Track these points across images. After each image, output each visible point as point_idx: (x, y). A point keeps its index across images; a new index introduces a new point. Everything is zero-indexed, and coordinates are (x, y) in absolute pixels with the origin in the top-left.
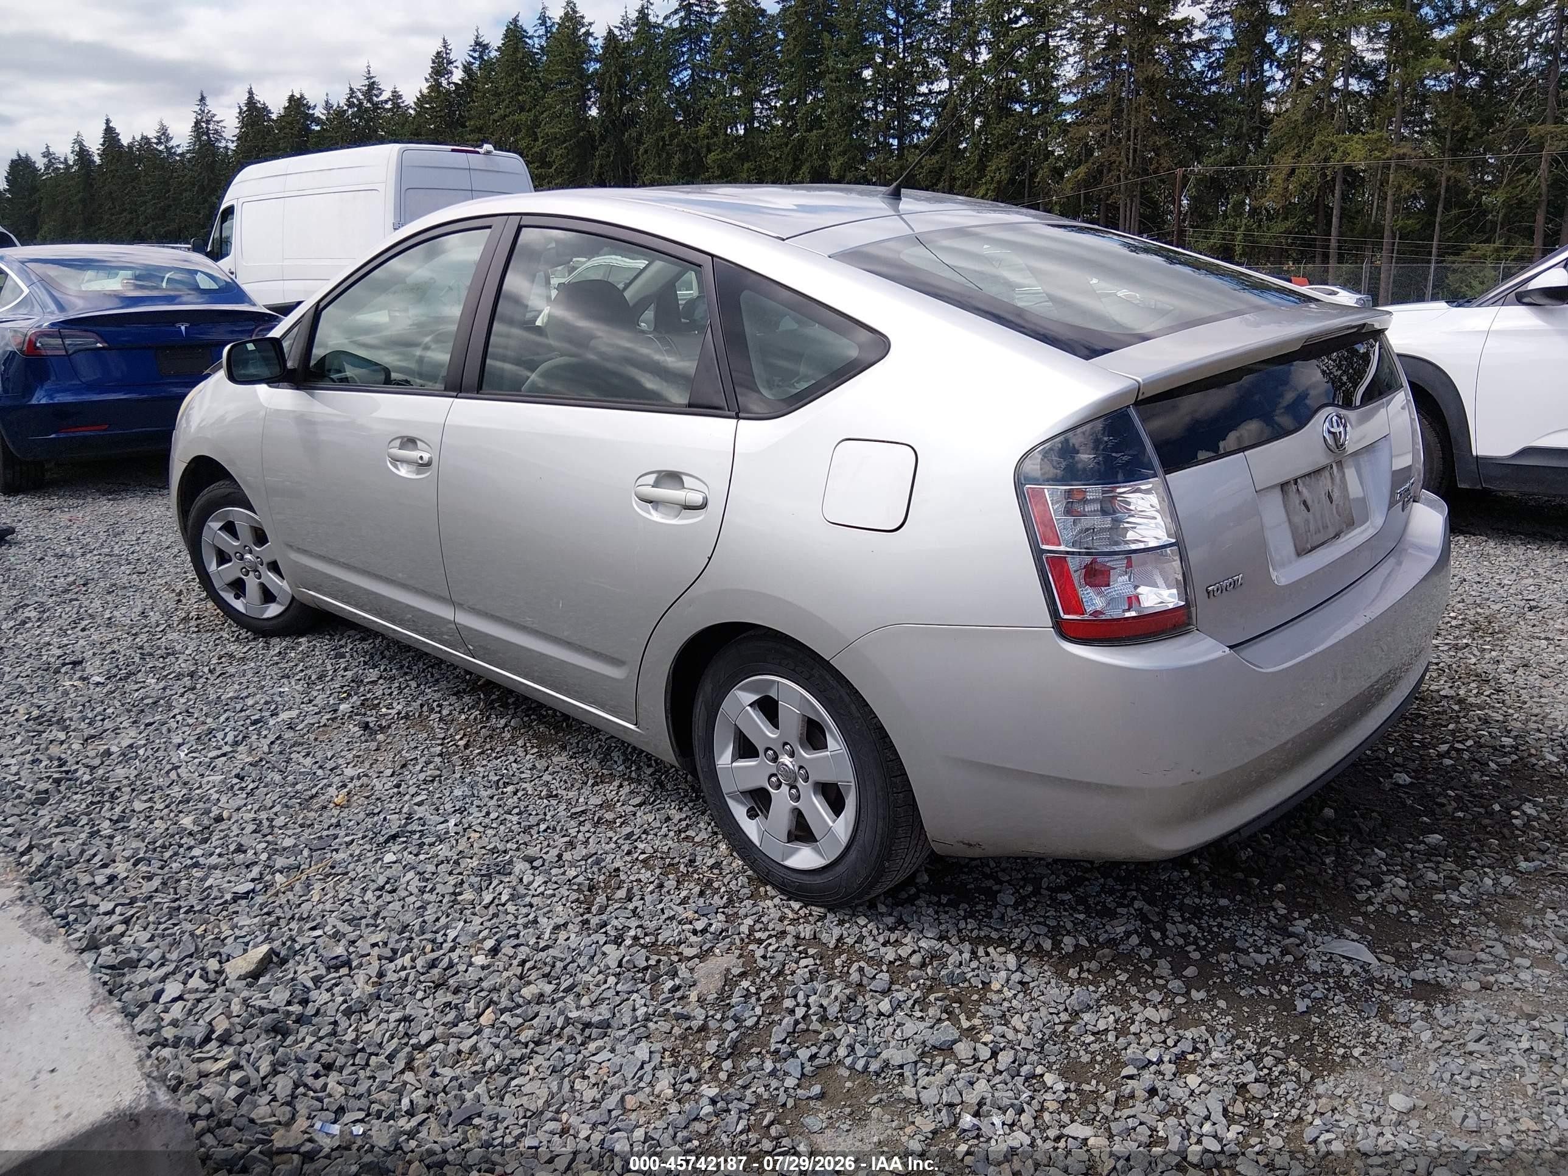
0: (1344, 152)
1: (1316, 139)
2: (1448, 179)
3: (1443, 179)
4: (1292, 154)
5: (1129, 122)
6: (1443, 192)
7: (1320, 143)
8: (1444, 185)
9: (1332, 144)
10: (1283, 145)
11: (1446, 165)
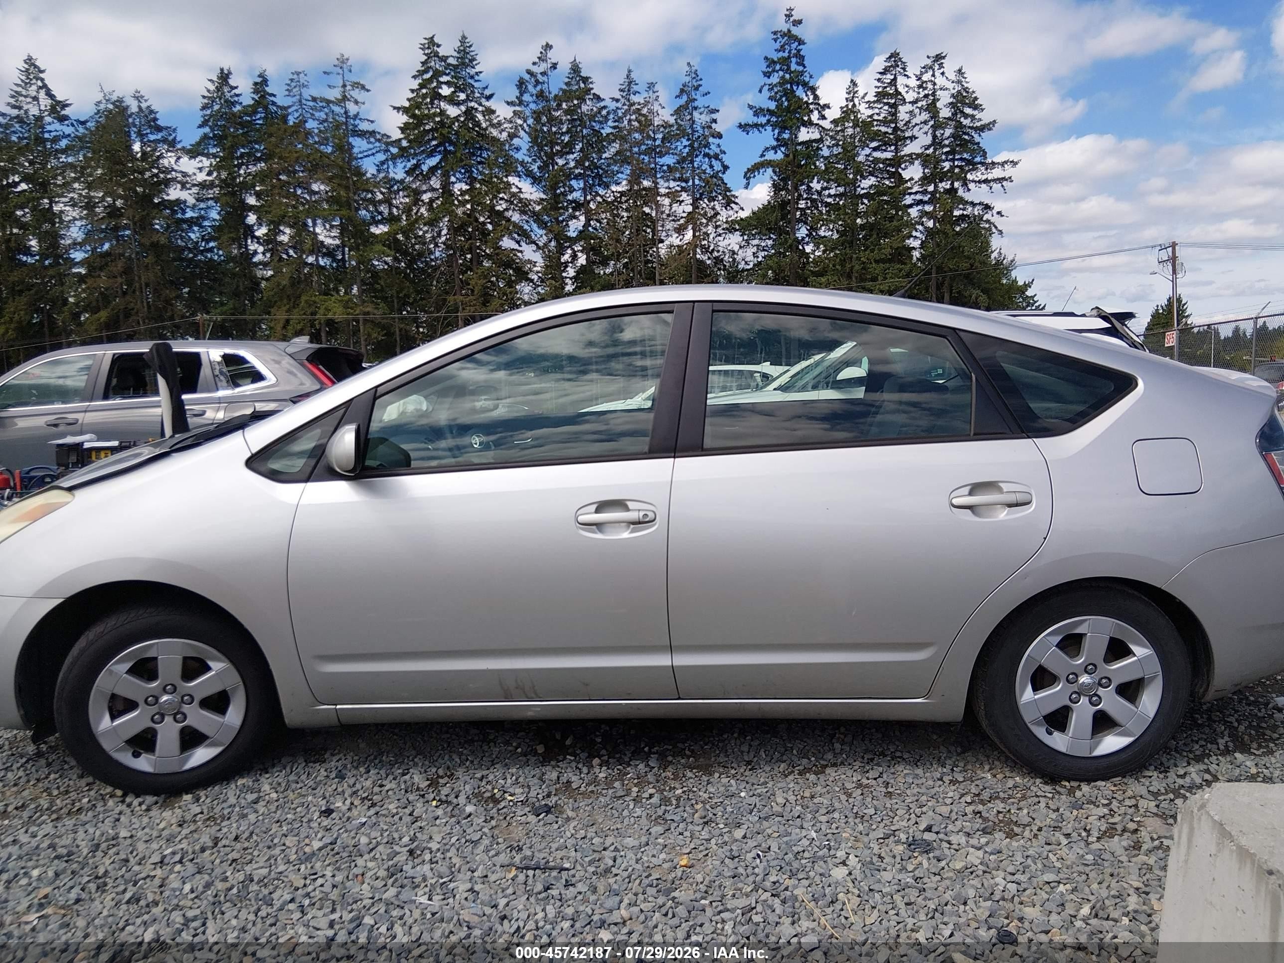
0: (326, 309)
1: (303, 298)
2: (401, 330)
3: (397, 330)
4: (285, 309)
5: (140, 278)
6: (398, 339)
7: (306, 301)
8: (398, 332)
9: (315, 302)
10: (276, 302)
11: (397, 320)
